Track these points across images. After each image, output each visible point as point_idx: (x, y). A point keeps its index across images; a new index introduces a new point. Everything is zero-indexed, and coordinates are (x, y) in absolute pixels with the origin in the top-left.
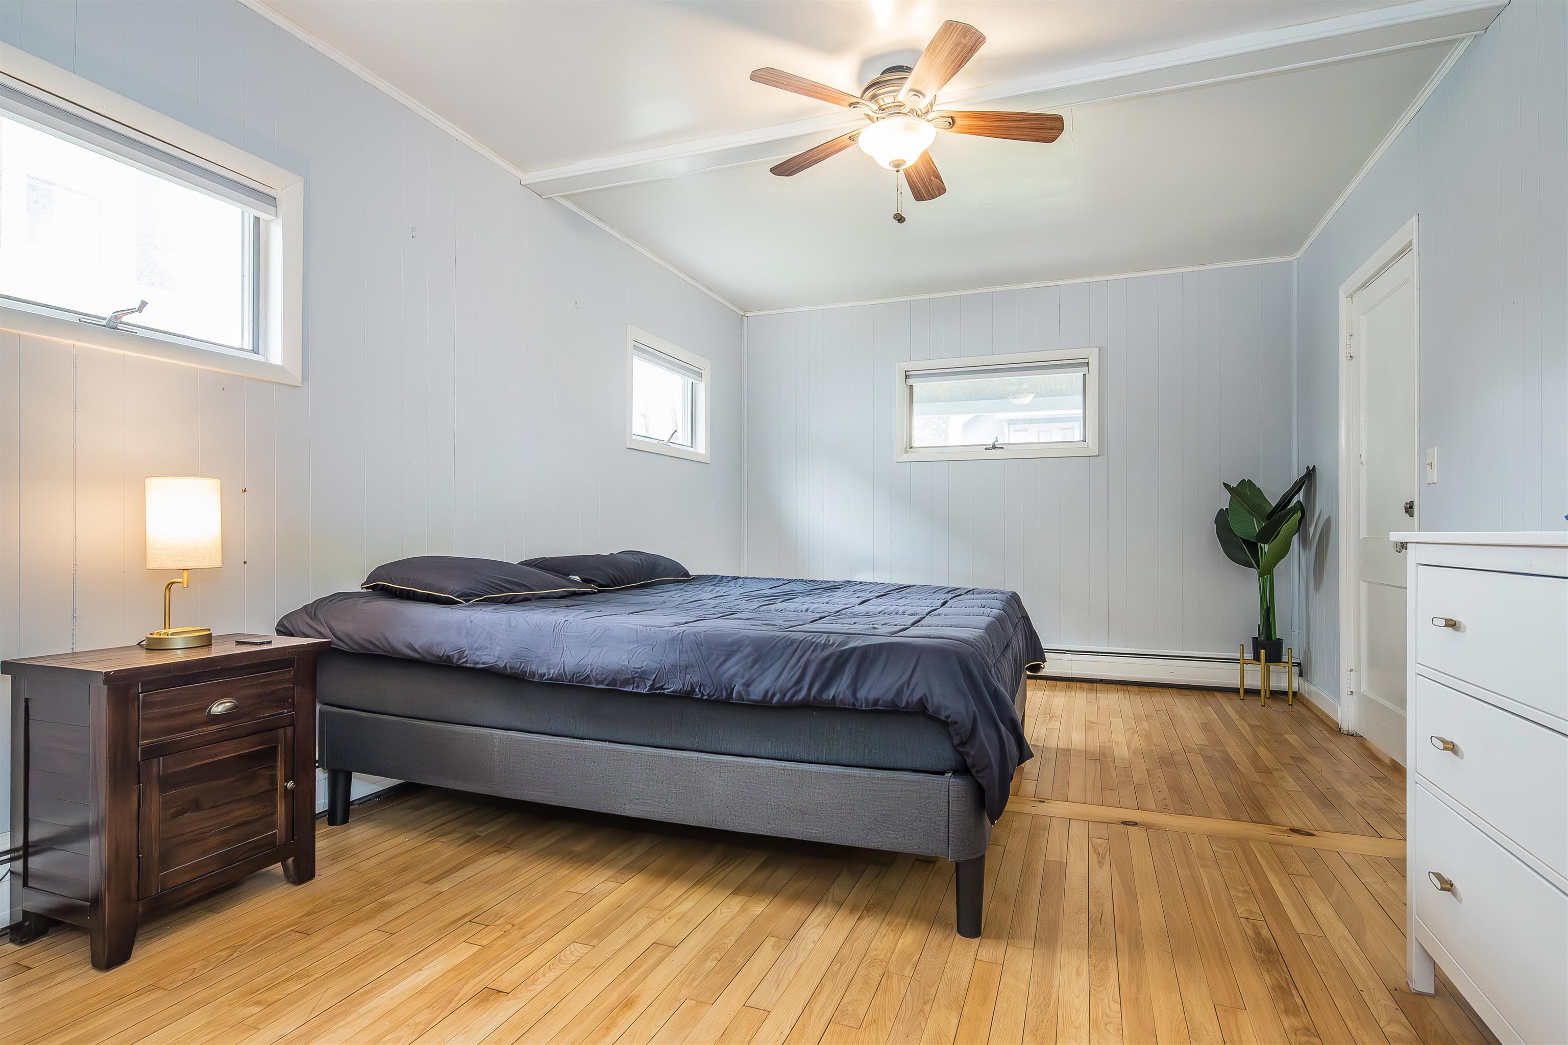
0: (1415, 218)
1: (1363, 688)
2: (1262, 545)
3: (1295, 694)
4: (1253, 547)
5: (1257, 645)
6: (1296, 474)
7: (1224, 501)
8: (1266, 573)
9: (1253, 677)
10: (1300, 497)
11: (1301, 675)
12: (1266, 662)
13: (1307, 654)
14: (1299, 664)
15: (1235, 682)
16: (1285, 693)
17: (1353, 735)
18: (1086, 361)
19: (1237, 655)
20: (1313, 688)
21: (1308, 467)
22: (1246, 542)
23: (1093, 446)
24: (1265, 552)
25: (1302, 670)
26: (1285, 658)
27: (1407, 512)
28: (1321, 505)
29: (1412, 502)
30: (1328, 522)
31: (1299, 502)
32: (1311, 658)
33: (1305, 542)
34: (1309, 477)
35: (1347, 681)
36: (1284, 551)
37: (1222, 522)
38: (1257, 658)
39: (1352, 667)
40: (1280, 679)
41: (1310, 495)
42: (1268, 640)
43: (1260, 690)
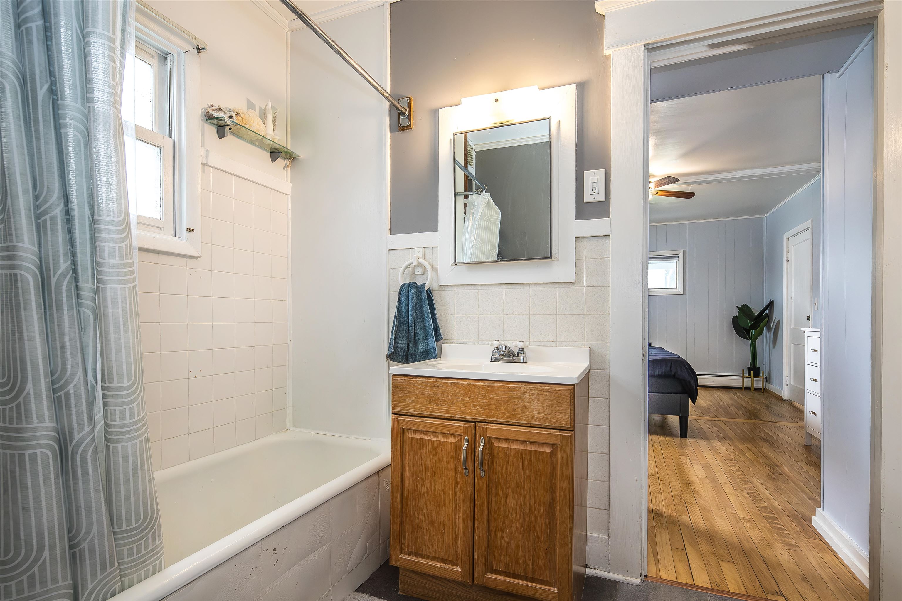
0: (811, 220)
1: (792, 383)
2: (752, 331)
3: (764, 389)
4: (748, 332)
5: (749, 369)
6: (765, 303)
7: (736, 313)
8: (754, 341)
9: (748, 382)
10: (767, 311)
11: (767, 382)
12: (753, 376)
13: (770, 373)
14: (766, 378)
15: (740, 384)
16: (761, 389)
17: (788, 401)
18: (678, 255)
19: (741, 374)
20: (772, 386)
21: (770, 300)
22: (745, 329)
23: (680, 290)
24: (753, 334)
25: (767, 380)
26: (761, 375)
27: (808, 319)
28: (775, 315)
29: (810, 316)
30: (779, 321)
31: (766, 313)
32: (771, 376)
33: (769, 330)
34: (771, 304)
35: (785, 381)
36: (761, 332)
37: (735, 321)
38: (749, 374)
39: (788, 376)
40: (759, 383)
41: (771, 311)
42: (754, 367)
43: (751, 388)
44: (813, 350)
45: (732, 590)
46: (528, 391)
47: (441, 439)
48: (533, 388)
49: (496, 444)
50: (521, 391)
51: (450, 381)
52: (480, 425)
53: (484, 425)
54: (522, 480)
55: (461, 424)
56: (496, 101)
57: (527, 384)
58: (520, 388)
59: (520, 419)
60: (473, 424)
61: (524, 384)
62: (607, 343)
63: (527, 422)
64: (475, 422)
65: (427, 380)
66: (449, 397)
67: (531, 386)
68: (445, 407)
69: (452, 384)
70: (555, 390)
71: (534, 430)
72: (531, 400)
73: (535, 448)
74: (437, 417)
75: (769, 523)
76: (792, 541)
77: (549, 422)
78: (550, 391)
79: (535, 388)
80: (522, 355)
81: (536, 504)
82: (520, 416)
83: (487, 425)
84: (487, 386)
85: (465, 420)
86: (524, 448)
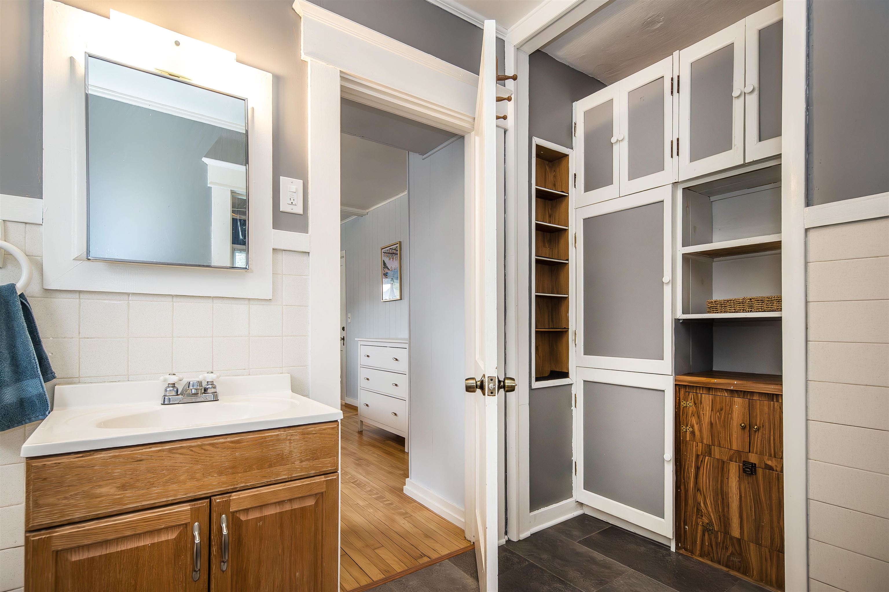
44: (367, 356)
45: (399, 571)
46: (289, 437)
47: (147, 542)
48: (294, 432)
49: (243, 518)
50: (278, 440)
51: (165, 446)
52: (219, 499)
53: (225, 498)
54: (280, 551)
55: (186, 507)
56: (177, 43)
57: (287, 429)
58: (278, 435)
59: (278, 475)
60: (207, 500)
61: (283, 430)
62: (306, 367)
63: (286, 477)
64: (209, 498)
65: (117, 454)
66: (164, 472)
67: (291, 431)
68: (156, 490)
69: (170, 450)
70: (320, 430)
71: (295, 483)
72: (292, 447)
73: (296, 505)
74: (140, 508)
75: (381, 502)
76: (402, 510)
77: (313, 470)
78: (314, 432)
79: (297, 432)
80: (213, 390)
81: (297, 574)
82: (279, 472)
83: (230, 496)
84: (232, 442)
85: (192, 498)
86: (282, 511)
